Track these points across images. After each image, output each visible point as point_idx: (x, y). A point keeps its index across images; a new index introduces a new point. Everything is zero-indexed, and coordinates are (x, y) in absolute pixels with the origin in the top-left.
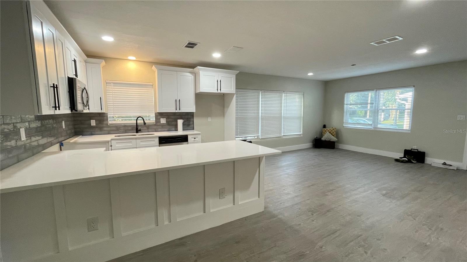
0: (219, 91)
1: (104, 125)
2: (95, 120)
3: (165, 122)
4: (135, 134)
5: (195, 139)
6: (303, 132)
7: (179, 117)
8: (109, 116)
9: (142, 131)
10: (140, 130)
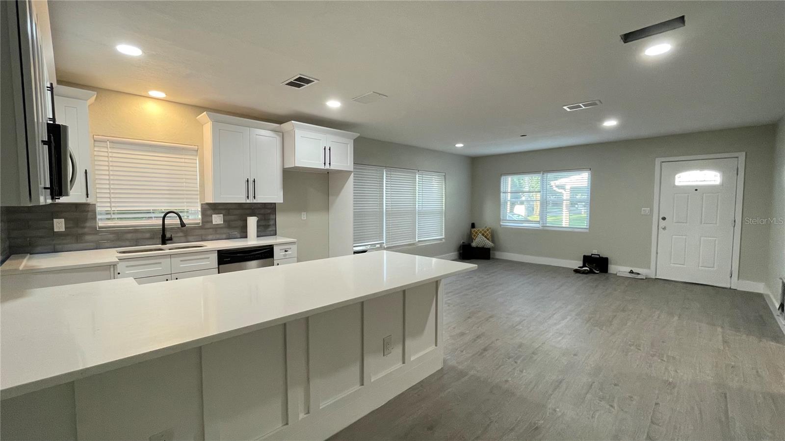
0: (327, 167)
1: (86, 230)
2: (63, 219)
3: (222, 223)
4: (160, 246)
5: (286, 253)
6: (445, 236)
7: (248, 212)
8: (98, 209)
9: (174, 239)
10: (171, 239)
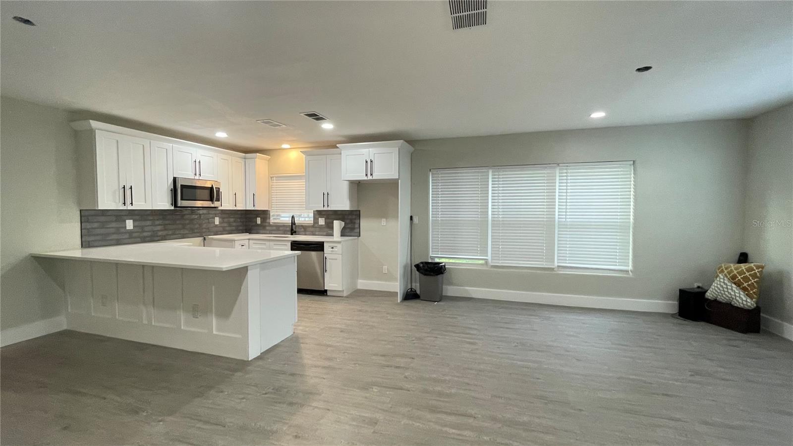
0: (370, 177)
1: (267, 224)
2: (259, 218)
3: (324, 224)
4: (290, 236)
5: (333, 249)
6: (634, 266)
7: (340, 217)
8: (271, 214)
9: (297, 233)
